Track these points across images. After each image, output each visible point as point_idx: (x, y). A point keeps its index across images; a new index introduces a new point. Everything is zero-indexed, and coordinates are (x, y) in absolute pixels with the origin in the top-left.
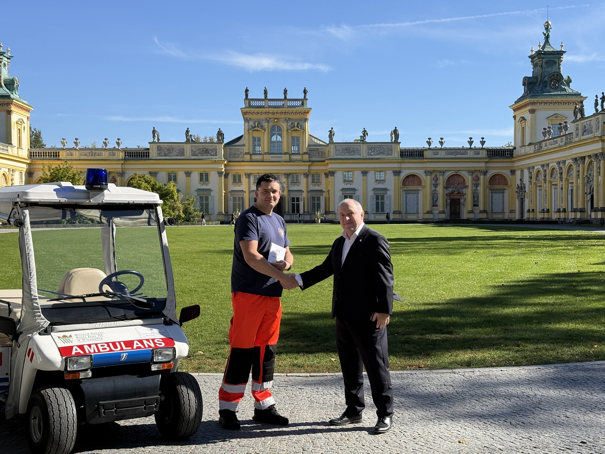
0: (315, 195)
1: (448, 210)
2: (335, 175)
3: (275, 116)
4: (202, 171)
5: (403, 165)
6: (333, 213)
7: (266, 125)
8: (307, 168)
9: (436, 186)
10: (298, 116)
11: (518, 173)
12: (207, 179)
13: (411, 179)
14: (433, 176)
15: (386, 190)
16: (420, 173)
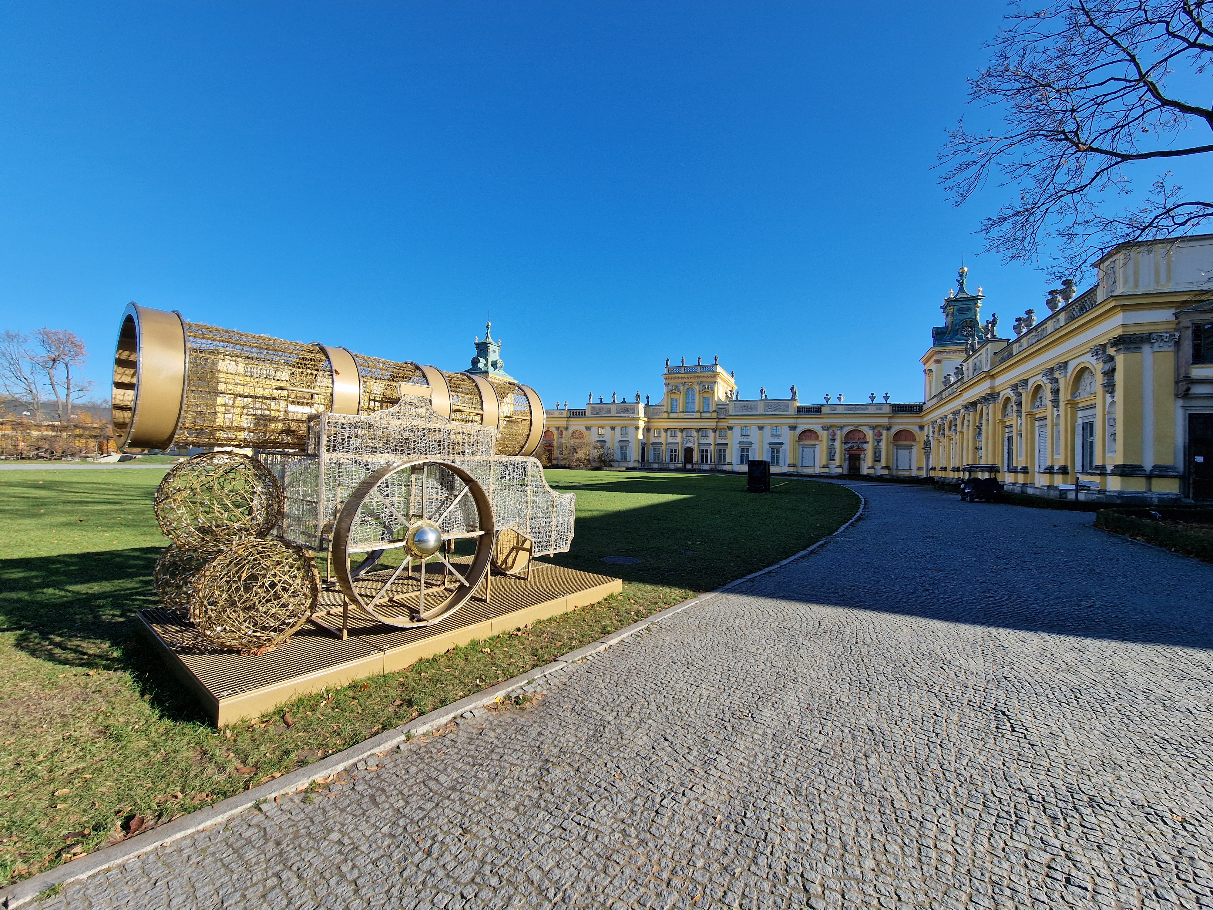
0: (721, 447)
1: (846, 465)
2: (734, 430)
3: (690, 380)
5: (799, 421)
7: (681, 388)
8: (715, 424)
9: (833, 440)
10: (709, 380)
13: (808, 434)
14: (831, 431)
15: (781, 443)
16: (817, 429)
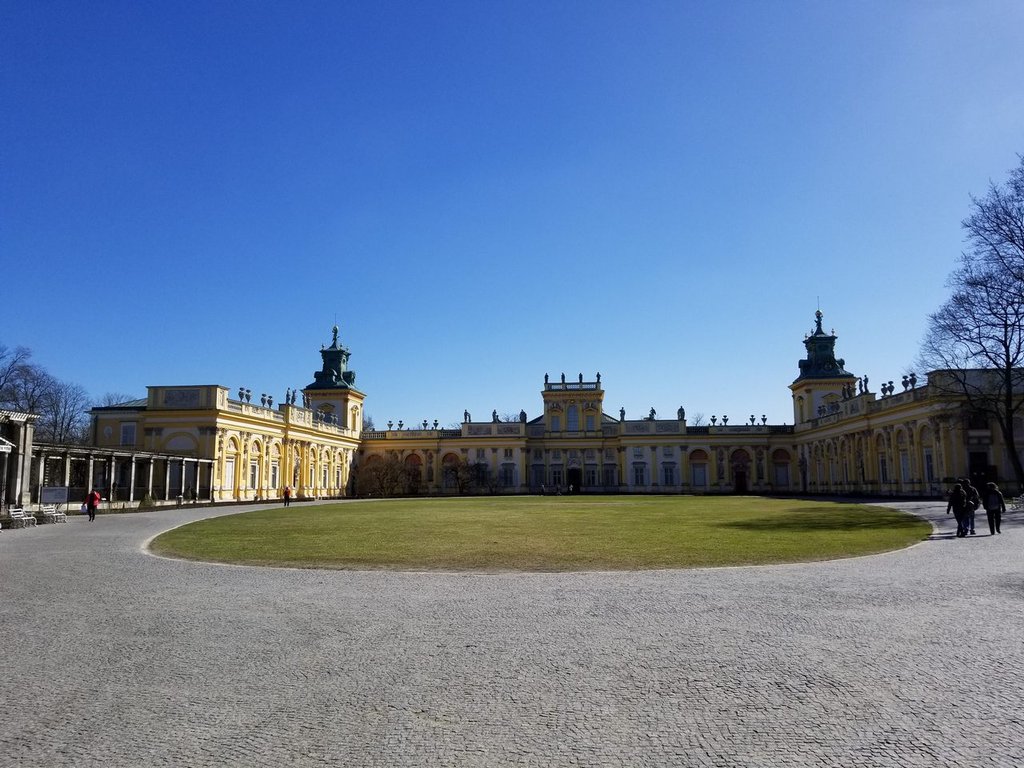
0: (609, 468)
1: (734, 482)
2: (627, 450)
3: (572, 398)
4: (506, 447)
5: (689, 441)
6: (626, 485)
7: (563, 406)
8: (601, 444)
9: (722, 460)
10: (594, 398)
11: (799, 447)
12: (511, 455)
13: (697, 453)
14: (718, 451)
15: (674, 463)
16: (706, 448)
